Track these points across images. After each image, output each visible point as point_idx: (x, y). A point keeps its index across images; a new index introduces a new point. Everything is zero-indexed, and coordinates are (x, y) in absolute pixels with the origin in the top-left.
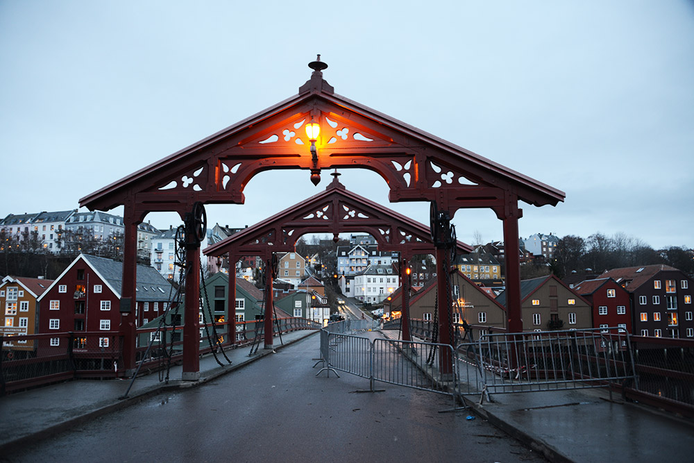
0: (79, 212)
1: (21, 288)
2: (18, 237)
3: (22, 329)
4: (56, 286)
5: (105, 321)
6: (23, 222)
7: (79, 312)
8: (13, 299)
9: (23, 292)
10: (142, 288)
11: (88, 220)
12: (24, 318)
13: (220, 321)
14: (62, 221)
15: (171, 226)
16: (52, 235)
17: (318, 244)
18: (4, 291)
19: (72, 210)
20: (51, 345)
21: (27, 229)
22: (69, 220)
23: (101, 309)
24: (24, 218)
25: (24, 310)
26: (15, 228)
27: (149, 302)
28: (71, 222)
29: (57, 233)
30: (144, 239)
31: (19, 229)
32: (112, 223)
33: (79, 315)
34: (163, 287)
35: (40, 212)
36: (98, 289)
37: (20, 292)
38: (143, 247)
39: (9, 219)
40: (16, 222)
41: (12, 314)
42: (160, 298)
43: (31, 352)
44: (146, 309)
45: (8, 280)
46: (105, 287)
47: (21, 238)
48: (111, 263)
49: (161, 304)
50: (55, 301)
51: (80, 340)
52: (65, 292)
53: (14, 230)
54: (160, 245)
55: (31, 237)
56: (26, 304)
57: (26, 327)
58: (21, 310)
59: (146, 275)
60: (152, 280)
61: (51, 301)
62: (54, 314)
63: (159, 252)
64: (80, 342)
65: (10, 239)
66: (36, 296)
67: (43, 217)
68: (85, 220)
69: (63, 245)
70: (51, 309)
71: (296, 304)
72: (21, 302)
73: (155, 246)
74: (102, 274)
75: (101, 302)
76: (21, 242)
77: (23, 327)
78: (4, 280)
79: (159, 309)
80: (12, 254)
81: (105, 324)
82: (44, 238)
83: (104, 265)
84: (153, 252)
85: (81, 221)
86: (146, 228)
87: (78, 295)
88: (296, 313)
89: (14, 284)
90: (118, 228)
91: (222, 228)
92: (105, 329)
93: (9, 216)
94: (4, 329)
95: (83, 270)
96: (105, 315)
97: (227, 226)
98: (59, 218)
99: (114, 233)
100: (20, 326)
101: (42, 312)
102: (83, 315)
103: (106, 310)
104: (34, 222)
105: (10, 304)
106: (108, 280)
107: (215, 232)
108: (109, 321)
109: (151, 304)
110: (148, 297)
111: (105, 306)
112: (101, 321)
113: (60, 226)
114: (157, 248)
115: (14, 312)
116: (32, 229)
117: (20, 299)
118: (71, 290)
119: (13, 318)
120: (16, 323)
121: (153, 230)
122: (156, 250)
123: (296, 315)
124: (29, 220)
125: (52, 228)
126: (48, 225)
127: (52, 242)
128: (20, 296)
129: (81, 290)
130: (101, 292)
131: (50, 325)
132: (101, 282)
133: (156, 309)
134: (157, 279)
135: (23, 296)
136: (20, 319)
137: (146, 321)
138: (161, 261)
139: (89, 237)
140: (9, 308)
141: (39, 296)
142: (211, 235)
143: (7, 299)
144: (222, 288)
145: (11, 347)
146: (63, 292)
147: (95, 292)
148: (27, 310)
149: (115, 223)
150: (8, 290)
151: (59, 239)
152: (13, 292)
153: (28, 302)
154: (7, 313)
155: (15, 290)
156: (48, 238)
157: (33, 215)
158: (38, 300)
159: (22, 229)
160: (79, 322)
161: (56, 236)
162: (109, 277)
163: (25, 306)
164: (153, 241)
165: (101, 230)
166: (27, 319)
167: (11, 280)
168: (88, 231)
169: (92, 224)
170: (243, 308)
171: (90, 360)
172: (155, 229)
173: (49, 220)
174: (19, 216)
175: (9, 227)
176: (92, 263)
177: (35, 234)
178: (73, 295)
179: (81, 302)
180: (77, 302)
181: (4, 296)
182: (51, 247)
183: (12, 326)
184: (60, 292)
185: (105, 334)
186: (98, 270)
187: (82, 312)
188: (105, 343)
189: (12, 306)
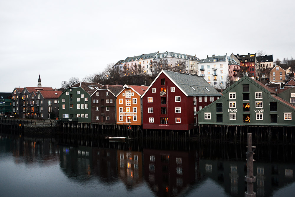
0: (160, 53)
1: (132, 91)
2: (132, 68)
3: (134, 113)
4: (150, 89)
5: (178, 108)
6: (134, 60)
7: (163, 103)
8: (129, 97)
9: (133, 93)
10: (197, 89)
11: (164, 57)
12: (135, 108)
13: (246, 106)
14: (152, 58)
15: (208, 56)
16: (147, 66)
17: (287, 63)
18: (124, 93)
19: (156, 52)
20: (150, 122)
21: (136, 63)
22: (155, 58)
23: (175, 101)
24: (134, 58)
25: (135, 103)
26: (130, 63)
27: (202, 96)
28: (156, 58)
29: (150, 64)
30: (193, 65)
31: (132, 64)
32: (177, 57)
33: (163, 105)
34: (208, 88)
35: (141, 55)
36: (173, 90)
37: (132, 93)
38: (193, 69)
39: (127, 59)
40: (130, 61)
41: (129, 105)
42: (208, 94)
43: (139, 126)
44: (200, 101)
45: (125, 87)
46: (177, 88)
47: (134, 69)
48: (179, 75)
49: (208, 97)
50: (150, 97)
51: (165, 119)
52: (155, 92)
53: (130, 65)
54: (202, 66)
55: (138, 67)
56: (136, 100)
57: (136, 112)
58: (133, 103)
59: (198, 81)
60: (202, 84)
61: (148, 98)
62: (150, 105)
63: (202, 70)
64: (165, 120)
65: (128, 69)
66: (140, 95)
67: (142, 57)
68: (163, 57)
69: (153, 69)
70: (148, 102)
71: (292, 95)
72: (133, 99)
73: (200, 67)
74: (175, 81)
75: (175, 97)
76: (134, 70)
77: (135, 112)
78: (124, 87)
79: (208, 101)
80: (130, 76)
81: (178, 110)
82: (144, 68)
83: (175, 76)
84: (199, 70)
85: (161, 57)
86: (194, 59)
87: (162, 94)
88: (292, 101)
89: (129, 89)
90: (180, 60)
91: (235, 56)
92: (178, 113)
93: (127, 58)
94: (126, 113)
95: (164, 79)
96: (178, 105)
97: (238, 54)
98: (150, 57)
99: (178, 62)
100: (133, 112)
101: (144, 104)
102: (166, 105)
103: (178, 101)
104: (139, 59)
105: (128, 100)
106: (178, 84)
107: (231, 58)
108: (180, 108)
109: (203, 97)
110: (201, 93)
111: (177, 99)
112: (176, 108)
113: (151, 61)
114: (201, 68)
115: (130, 104)
116: (138, 63)
117: (132, 97)
118: (158, 91)
119: (129, 108)
120: (131, 111)
121: (198, 59)
122: (200, 69)
123: (292, 102)
124: (137, 59)
125: (147, 62)
126: (145, 61)
127: (148, 69)
128: (132, 95)
129: (163, 91)
130: (175, 91)
131: (149, 111)
132: (174, 86)
133: (206, 101)
134: (204, 84)
135: (133, 95)
136: (133, 108)
137: (201, 108)
138: (204, 75)
139: (165, 65)
140: (128, 102)
141: (142, 95)
142: (230, 59)
143: (126, 97)
144: (247, 86)
145: (129, 124)
146: (154, 92)
147: (171, 91)
148: (136, 103)
149: (178, 57)
150: (126, 92)
151: (151, 67)
152: (129, 94)
153: (136, 99)
154: (126, 105)
155: (130, 92)
156: (146, 67)
157: (138, 57)
158: (142, 97)
159: (134, 64)
160: (164, 109)
161: (149, 66)
162: (179, 83)
163: (135, 101)
164: (198, 65)
165: (171, 61)
166: (136, 108)
167: (127, 87)
168: (165, 61)
169: (167, 58)
170: (262, 98)
171: (171, 130)
172: (199, 59)
173: (146, 58)
174: (132, 58)
175: (128, 63)
176: (168, 75)
177: (140, 66)
178: (159, 94)
179: (164, 98)
180: (162, 98)
181: (124, 96)
182: (148, 72)
183: (129, 112)
184: (152, 92)
185: (178, 116)
186: (172, 79)
187: (165, 103)
188: (178, 120)
189: (129, 101)
